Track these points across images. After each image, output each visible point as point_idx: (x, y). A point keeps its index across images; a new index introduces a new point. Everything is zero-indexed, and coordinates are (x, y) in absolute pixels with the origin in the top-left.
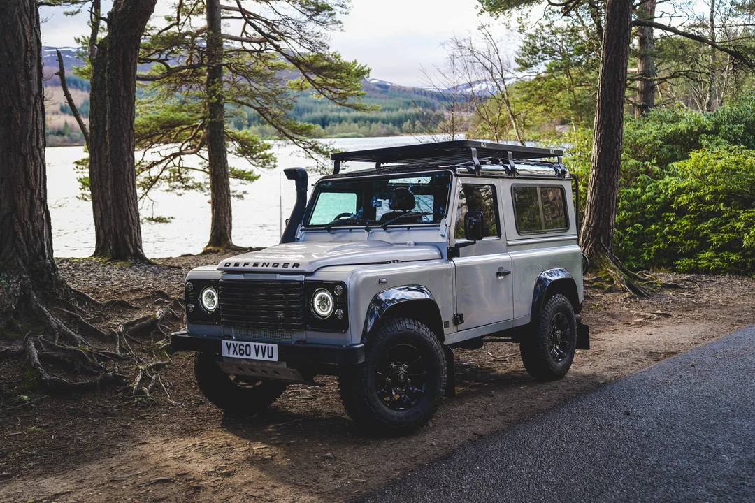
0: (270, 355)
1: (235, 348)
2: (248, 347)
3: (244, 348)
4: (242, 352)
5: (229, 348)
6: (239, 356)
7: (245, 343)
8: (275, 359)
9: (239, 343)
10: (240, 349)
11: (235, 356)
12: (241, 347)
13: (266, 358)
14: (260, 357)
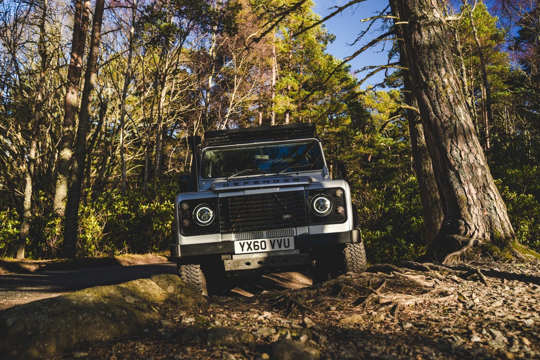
0: (287, 245)
1: (249, 245)
2: (263, 243)
3: (259, 244)
4: (256, 248)
5: (242, 247)
6: (254, 251)
7: (260, 240)
8: (292, 247)
9: (253, 241)
10: (255, 246)
11: (250, 251)
12: (256, 244)
13: (283, 248)
14: (277, 248)
